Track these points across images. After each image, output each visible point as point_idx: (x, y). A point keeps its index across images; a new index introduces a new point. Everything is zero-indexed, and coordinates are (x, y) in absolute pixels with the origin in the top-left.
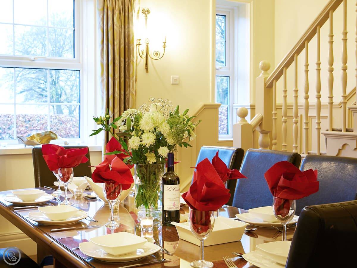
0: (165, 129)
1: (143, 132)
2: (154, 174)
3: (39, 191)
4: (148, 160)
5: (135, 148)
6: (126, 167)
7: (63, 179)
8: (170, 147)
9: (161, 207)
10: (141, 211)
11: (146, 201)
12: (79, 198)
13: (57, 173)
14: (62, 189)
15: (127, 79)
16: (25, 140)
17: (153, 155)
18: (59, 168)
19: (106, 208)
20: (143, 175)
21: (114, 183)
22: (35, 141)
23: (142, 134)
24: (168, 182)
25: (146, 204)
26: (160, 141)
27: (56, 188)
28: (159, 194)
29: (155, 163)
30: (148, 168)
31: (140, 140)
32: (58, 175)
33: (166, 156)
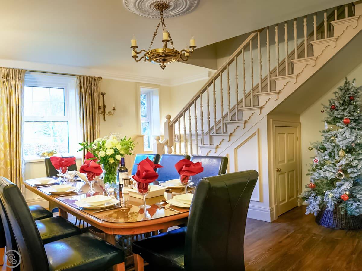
0: (119, 147)
1: (107, 149)
2: (114, 168)
3: (49, 179)
4: (110, 161)
5: (102, 156)
6: (98, 165)
7: (62, 173)
8: (122, 155)
9: (118, 183)
10: (107, 185)
11: (110, 180)
12: (71, 181)
13: (59, 170)
14: (62, 177)
15: (94, 125)
16: (40, 155)
17: (112, 159)
18: (60, 167)
19: (87, 185)
20: (107, 168)
21: (92, 173)
22: (45, 155)
23: (106, 150)
24: (122, 171)
25: (109, 182)
26: (116, 152)
27: (59, 177)
28: (116, 177)
29: (114, 163)
30: (110, 166)
31: (105, 152)
32: (60, 171)
33: (120, 159)
